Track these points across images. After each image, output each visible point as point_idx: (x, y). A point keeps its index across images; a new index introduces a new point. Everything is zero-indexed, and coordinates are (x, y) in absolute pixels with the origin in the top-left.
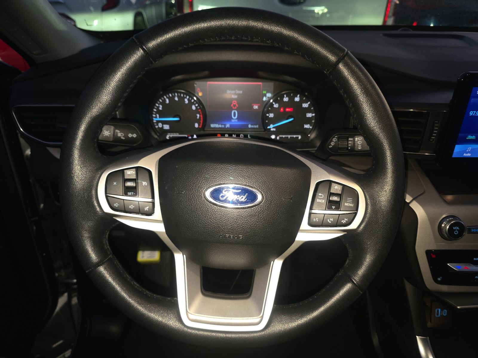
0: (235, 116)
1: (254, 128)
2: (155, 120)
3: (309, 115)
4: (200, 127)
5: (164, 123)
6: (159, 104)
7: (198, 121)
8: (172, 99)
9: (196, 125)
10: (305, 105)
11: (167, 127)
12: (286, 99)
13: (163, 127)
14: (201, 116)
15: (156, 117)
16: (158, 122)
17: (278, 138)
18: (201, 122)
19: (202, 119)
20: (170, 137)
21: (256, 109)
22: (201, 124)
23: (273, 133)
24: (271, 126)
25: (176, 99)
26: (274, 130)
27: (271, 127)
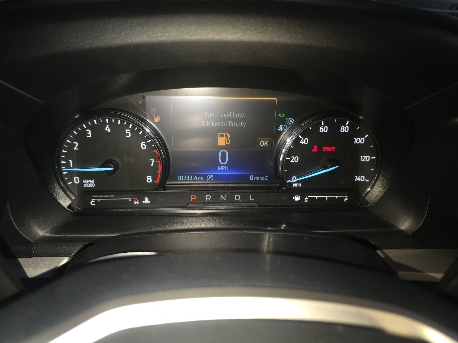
0: (223, 160)
1: (260, 182)
2: (65, 171)
3: (365, 158)
4: (157, 182)
5: (84, 176)
6: (72, 140)
7: (152, 172)
8: (98, 130)
9: (149, 179)
10: (359, 141)
11: (90, 183)
12: (323, 129)
13: (82, 183)
14: (159, 161)
15: (67, 165)
16: (71, 175)
17: (306, 200)
18: (159, 172)
19: (160, 167)
20: (96, 202)
21: (264, 147)
22: (159, 177)
23: (297, 191)
24: (294, 179)
25: (108, 129)
26: (300, 185)
27: (295, 181)
